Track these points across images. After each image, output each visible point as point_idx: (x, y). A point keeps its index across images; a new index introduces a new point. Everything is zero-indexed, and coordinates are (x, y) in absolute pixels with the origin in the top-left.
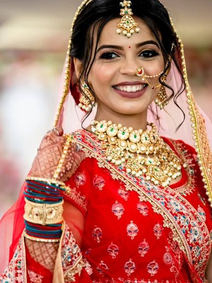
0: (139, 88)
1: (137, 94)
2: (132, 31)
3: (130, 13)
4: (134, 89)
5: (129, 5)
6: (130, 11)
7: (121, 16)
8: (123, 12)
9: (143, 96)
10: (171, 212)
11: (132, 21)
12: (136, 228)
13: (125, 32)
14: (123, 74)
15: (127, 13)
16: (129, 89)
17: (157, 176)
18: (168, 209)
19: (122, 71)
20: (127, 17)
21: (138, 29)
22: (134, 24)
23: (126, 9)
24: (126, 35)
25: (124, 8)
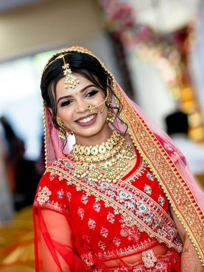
0: (92, 117)
1: (92, 122)
2: (75, 84)
3: (70, 72)
4: (89, 119)
5: (68, 67)
6: (69, 71)
7: (65, 76)
8: (65, 72)
9: (96, 122)
10: (119, 202)
11: (72, 77)
12: (94, 222)
13: (70, 86)
14: (78, 113)
15: (68, 72)
16: (85, 121)
17: (111, 176)
18: (117, 201)
19: (77, 111)
20: (69, 75)
21: (78, 81)
22: (75, 78)
23: (67, 70)
24: (71, 88)
25: (65, 70)
